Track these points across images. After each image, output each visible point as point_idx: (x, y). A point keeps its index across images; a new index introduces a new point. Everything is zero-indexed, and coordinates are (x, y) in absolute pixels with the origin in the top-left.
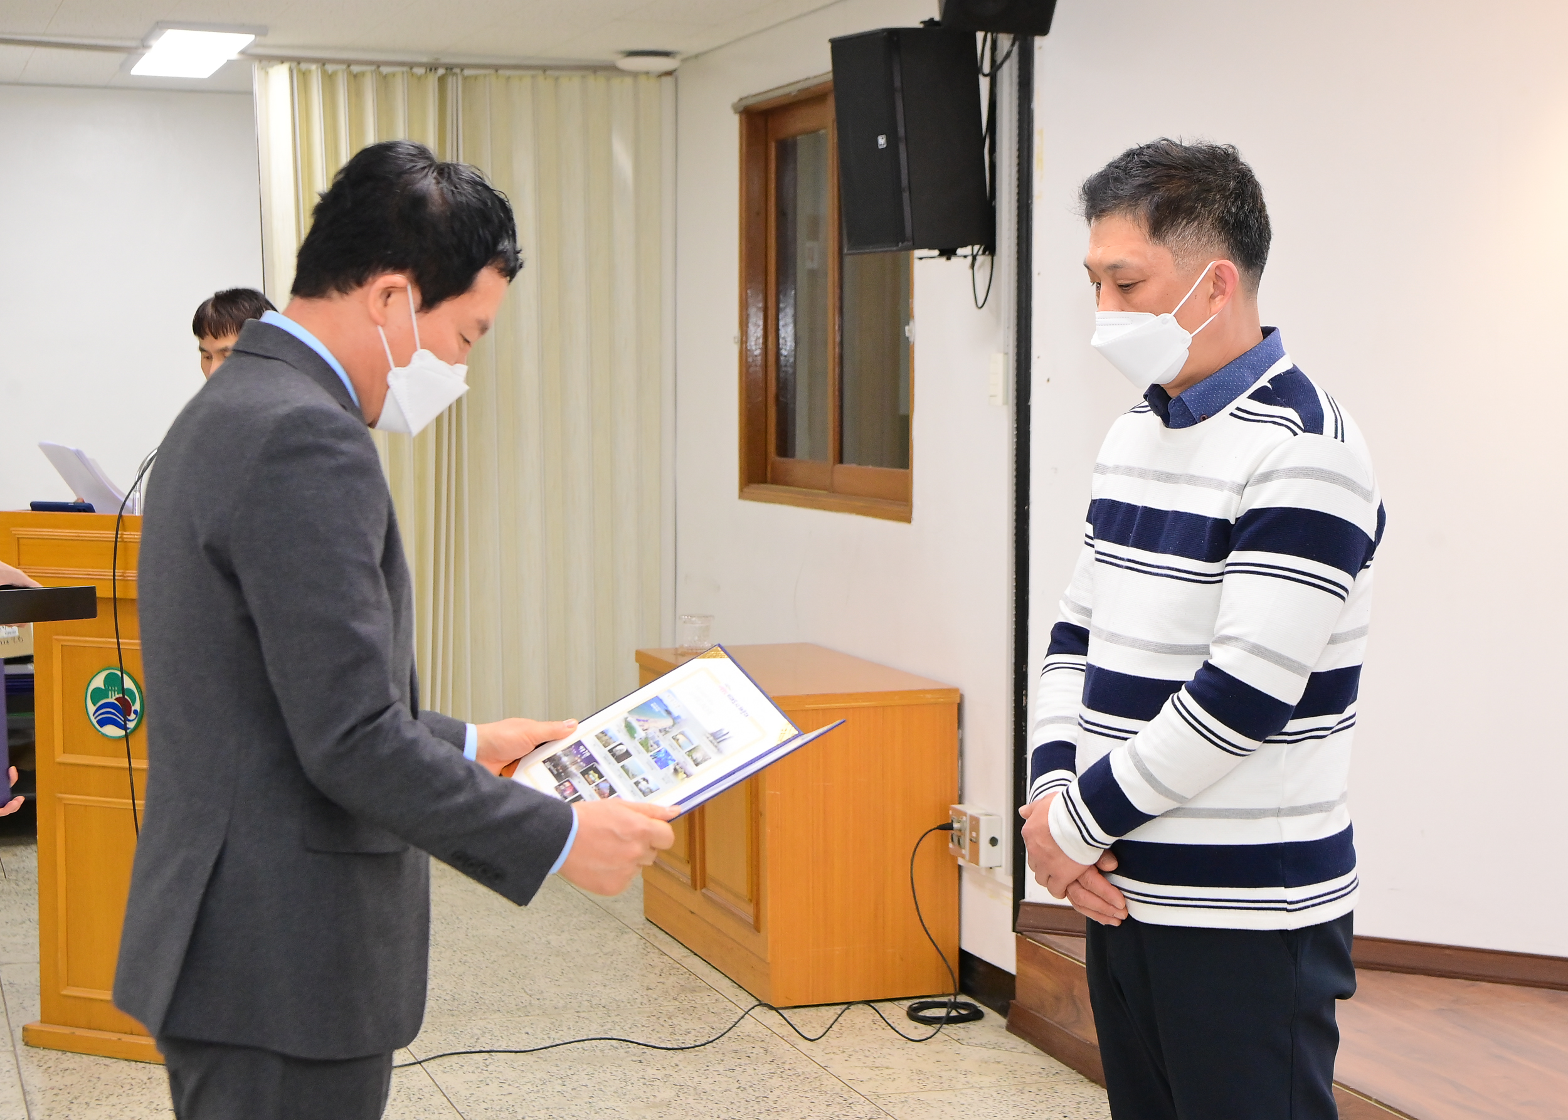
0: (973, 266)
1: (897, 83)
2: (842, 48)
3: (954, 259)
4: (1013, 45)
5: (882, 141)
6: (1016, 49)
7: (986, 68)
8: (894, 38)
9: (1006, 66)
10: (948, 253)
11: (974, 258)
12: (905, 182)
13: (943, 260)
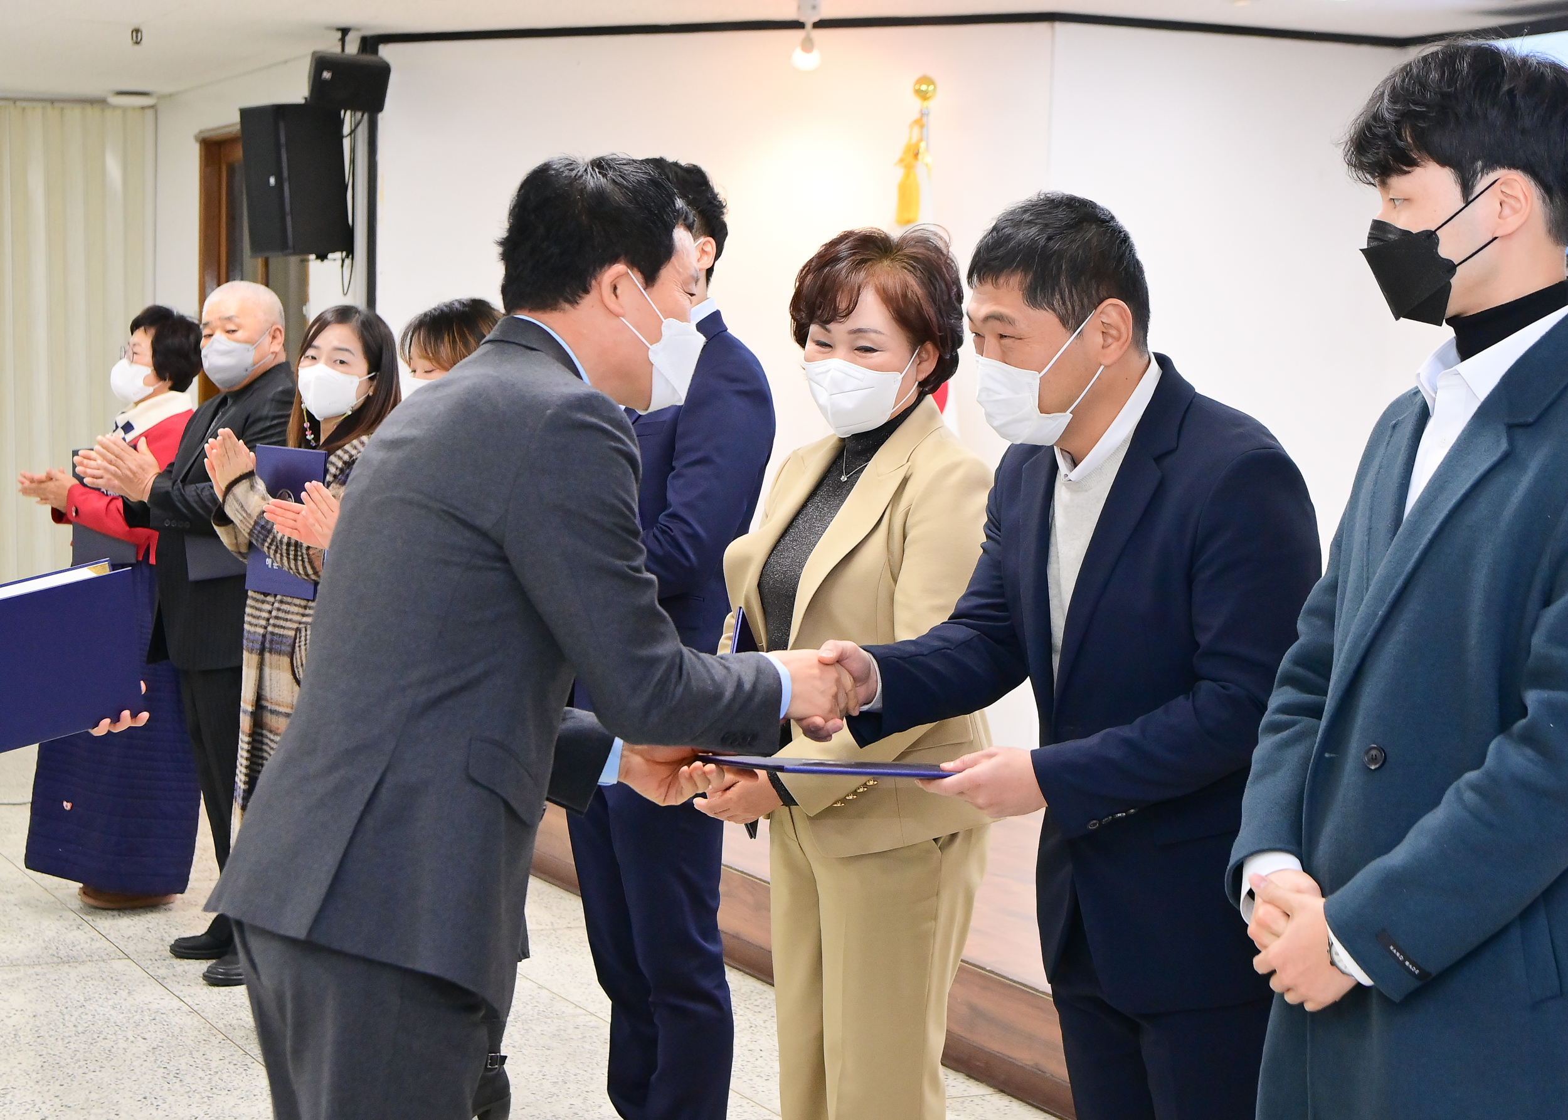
0: (342, 266)
1: (283, 140)
2: (246, 114)
3: (326, 261)
4: (363, 116)
5: (272, 181)
6: (366, 116)
7: (346, 130)
8: (280, 111)
9: (360, 128)
10: (322, 257)
11: (343, 261)
12: (288, 208)
13: (319, 261)
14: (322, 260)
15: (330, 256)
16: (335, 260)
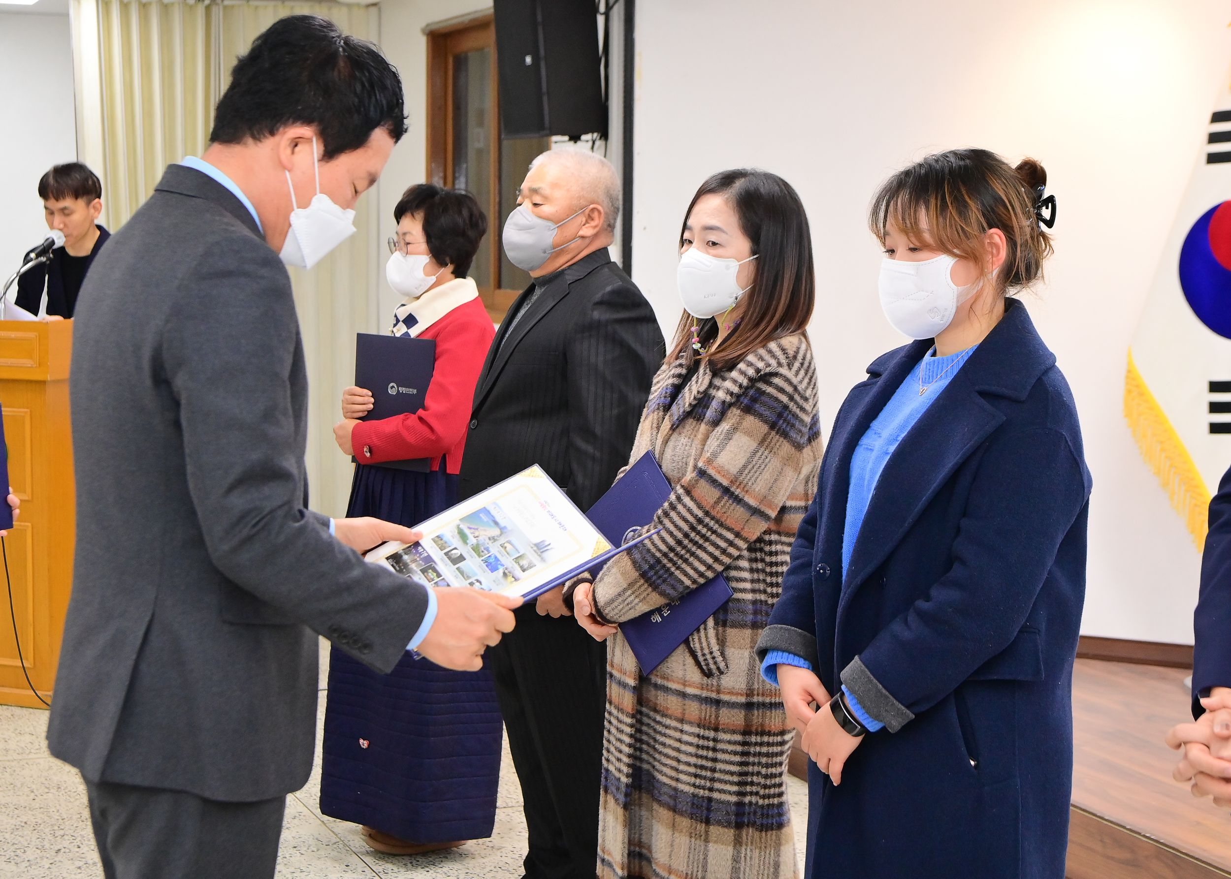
5: (528, 60)
7: (602, 8)
9: (616, 7)
10: (575, 138)
11: (594, 143)
12: (544, 87)
14: (575, 142)
15: (584, 137)
16: (587, 141)
